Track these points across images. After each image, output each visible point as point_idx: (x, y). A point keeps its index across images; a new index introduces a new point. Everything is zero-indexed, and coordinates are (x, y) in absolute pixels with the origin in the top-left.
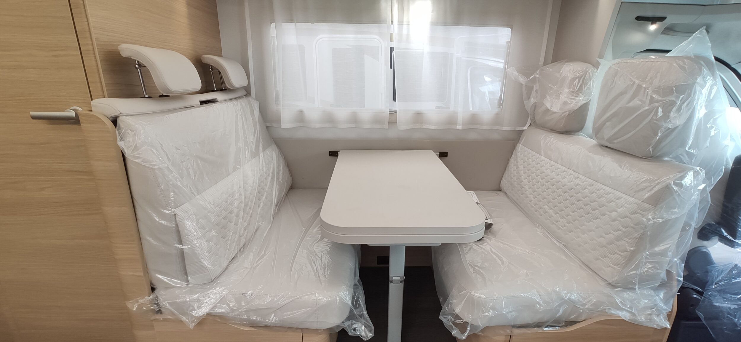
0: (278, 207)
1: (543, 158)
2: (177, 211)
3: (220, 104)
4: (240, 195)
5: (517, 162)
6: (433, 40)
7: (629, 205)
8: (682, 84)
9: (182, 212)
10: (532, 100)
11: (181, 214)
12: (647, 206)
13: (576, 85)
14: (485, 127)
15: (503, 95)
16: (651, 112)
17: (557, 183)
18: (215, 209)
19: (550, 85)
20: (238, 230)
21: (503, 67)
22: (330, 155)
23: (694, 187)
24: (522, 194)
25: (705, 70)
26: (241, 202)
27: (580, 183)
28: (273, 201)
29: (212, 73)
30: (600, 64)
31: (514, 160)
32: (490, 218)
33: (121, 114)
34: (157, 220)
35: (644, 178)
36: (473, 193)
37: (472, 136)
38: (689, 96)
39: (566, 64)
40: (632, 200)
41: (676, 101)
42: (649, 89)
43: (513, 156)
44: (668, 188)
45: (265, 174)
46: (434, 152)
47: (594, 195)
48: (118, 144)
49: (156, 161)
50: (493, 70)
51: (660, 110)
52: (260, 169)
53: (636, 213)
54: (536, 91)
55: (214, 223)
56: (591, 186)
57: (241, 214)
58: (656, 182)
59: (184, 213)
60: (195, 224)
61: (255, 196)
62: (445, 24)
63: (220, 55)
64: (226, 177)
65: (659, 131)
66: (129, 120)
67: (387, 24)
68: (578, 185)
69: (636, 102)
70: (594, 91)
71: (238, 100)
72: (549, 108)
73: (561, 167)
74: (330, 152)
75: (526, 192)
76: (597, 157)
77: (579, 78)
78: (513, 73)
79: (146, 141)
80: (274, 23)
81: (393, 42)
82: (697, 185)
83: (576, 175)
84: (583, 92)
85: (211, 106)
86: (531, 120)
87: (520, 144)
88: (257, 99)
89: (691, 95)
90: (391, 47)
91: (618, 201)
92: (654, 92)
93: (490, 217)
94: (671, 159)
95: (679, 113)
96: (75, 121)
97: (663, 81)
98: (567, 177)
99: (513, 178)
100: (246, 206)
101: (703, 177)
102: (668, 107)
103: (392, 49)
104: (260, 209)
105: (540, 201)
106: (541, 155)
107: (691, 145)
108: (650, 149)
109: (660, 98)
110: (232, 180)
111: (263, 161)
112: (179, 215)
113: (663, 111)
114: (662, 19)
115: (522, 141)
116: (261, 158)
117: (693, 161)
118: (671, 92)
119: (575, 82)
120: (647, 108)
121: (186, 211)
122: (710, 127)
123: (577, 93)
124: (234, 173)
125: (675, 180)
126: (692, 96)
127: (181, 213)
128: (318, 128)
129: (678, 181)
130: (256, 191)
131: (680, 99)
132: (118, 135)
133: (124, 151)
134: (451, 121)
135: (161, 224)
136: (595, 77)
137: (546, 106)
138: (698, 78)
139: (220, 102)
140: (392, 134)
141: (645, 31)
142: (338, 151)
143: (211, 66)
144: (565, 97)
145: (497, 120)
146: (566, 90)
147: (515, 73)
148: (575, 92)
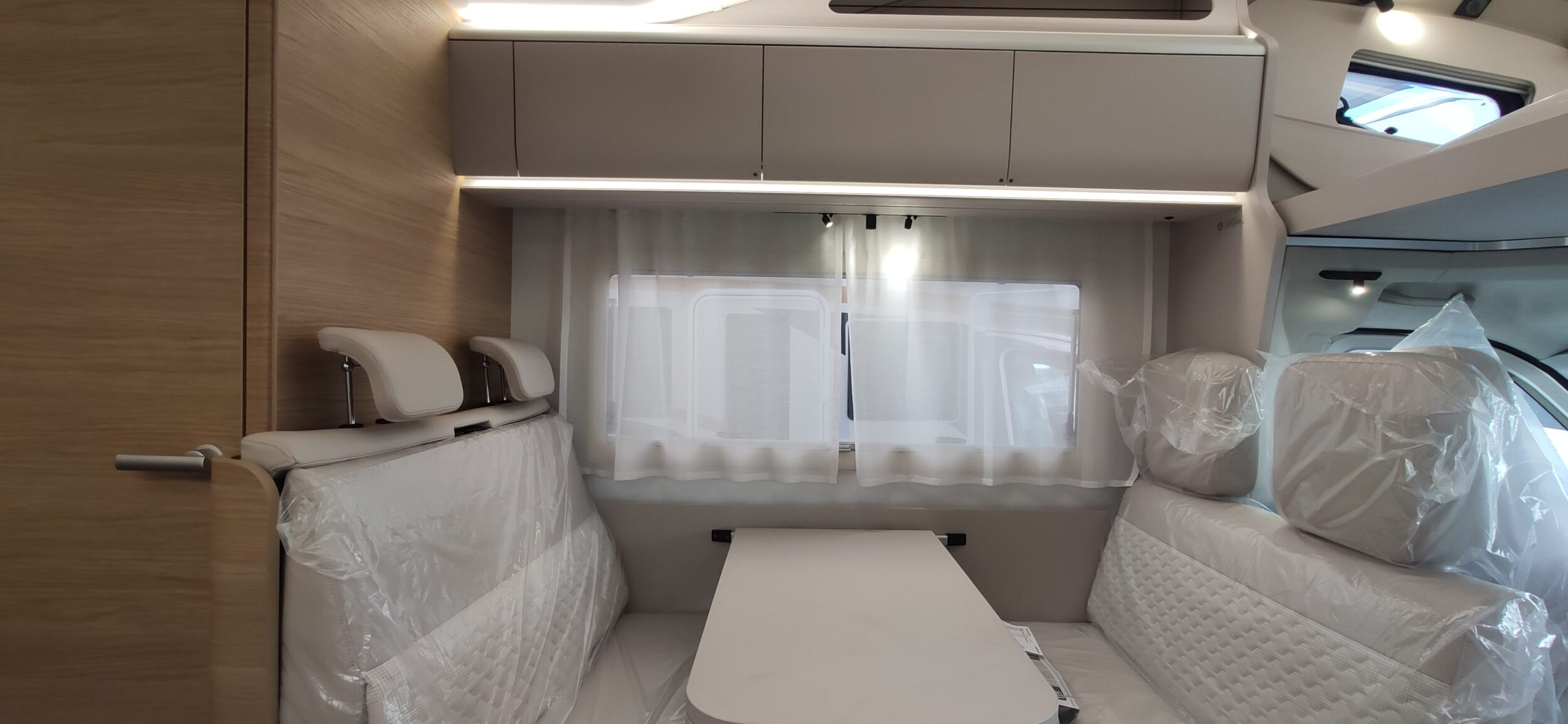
0: (594, 660)
1: (1175, 551)
2: (372, 677)
3: (494, 434)
4: (514, 632)
5: (1120, 559)
6: (924, 299)
7: (1388, 678)
8: (1443, 412)
9: (382, 680)
10: (1137, 427)
11: (378, 685)
12: (1431, 682)
13: (1222, 399)
14: (1043, 482)
15: (1074, 413)
16: (1391, 468)
17: (1214, 613)
18: (455, 670)
19: (1169, 398)
20: (500, 718)
21: (1070, 351)
22: (714, 539)
23: (1529, 641)
24: (1140, 634)
25: (1483, 384)
26: (514, 650)
27: (1268, 617)
28: (583, 642)
29: (486, 369)
30: (1265, 361)
31: (1112, 554)
32: (1071, 695)
33: (296, 463)
34: (324, 697)
35: (1408, 612)
36: (1027, 630)
37: (1017, 500)
38: (1463, 437)
39: (1197, 356)
40: (1393, 665)
41: (1437, 447)
42: (1376, 418)
43: (1109, 543)
44: (1466, 641)
45: (571, 581)
46: (936, 535)
47: (1304, 646)
48: (277, 528)
49: (347, 564)
50: (1050, 356)
51: (1409, 465)
52: (562, 572)
53: (1408, 699)
54: (1143, 408)
55: (448, 705)
56: (1293, 626)
57: (512, 676)
58: (1439, 625)
59: (385, 681)
60: (405, 709)
61: (546, 635)
62: (948, 278)
63: (506, 335)
64: (487, 592)
65: (1418, 508)
66: (311, 478)
67: (834, 278)
68: (1263, 620)
69: (1355, 442)
70: (1262, 413)
71: (532, 423)
72: (1174, 444)
73: (1218, 575)
74: (714, 532)
75: (1146, 628)
76: (1295, 558)
77: (1228, 385)
78: (1091, 372)
79: (335, 520)
80: (617, 275)
81: (847, 302)
82: (1535, 638)
83: (1256, 596)
84: (1240, 413)
85: (476, 439)
86: (1140, 468)
87: (1121, 517)
88: (569, 420)
89: (1466, 434)
90: (842, 313)
91: (1361, 667)
92: (1386, 425)
93: (1070, 693)
94: (1462, 571)
95: (1452, 473)
96: (203, 473)
97: (1402, 404)
98: (1235, 599)
99: (1114, 594)
100: (523, 658)
101: (1545, 617)
102: (1425, 459)
103: (844, 317)
104: (553, 664)
105: (1181, 654)
106: (1172, 547)
107: (1496, 540)
108: (1407, 546)
109: (1403, 440)
110: (501, 599)
111: (571, 552)
112: (373, 686)
113: (1415, 467)
114: (1373, 276)
115: (1127, 510)
116: (566, 545)
117: (1511, 576)
118: (1425, 429)
119: (1220, 395)
120: (1380, 458)
121: (391, 677)
122: (1528, 501)
123: (1227, 415)
124: (505, 582)
125: (1482, 623)
126: (1470, 438)
127: (379, 682)
128: (689, 481)
129: (1488, 626)
130: (550, 623)
131: (1446, 443)
132: (281, 508)
133: (287, 544)
134: (970, 467)
135: (332, 706)
136: (1260, 384)
137: (1167, 441)
138: (1472, 400)
139: (495, 429)
140: (846, 494)
141: (1344, 297)
142: (731, 531)
143: (487, 356)
144: (1204, 424)
145: (1067, 466)
146: (1205, 410)
147: (1094, 372)
148: (1224, 413)
